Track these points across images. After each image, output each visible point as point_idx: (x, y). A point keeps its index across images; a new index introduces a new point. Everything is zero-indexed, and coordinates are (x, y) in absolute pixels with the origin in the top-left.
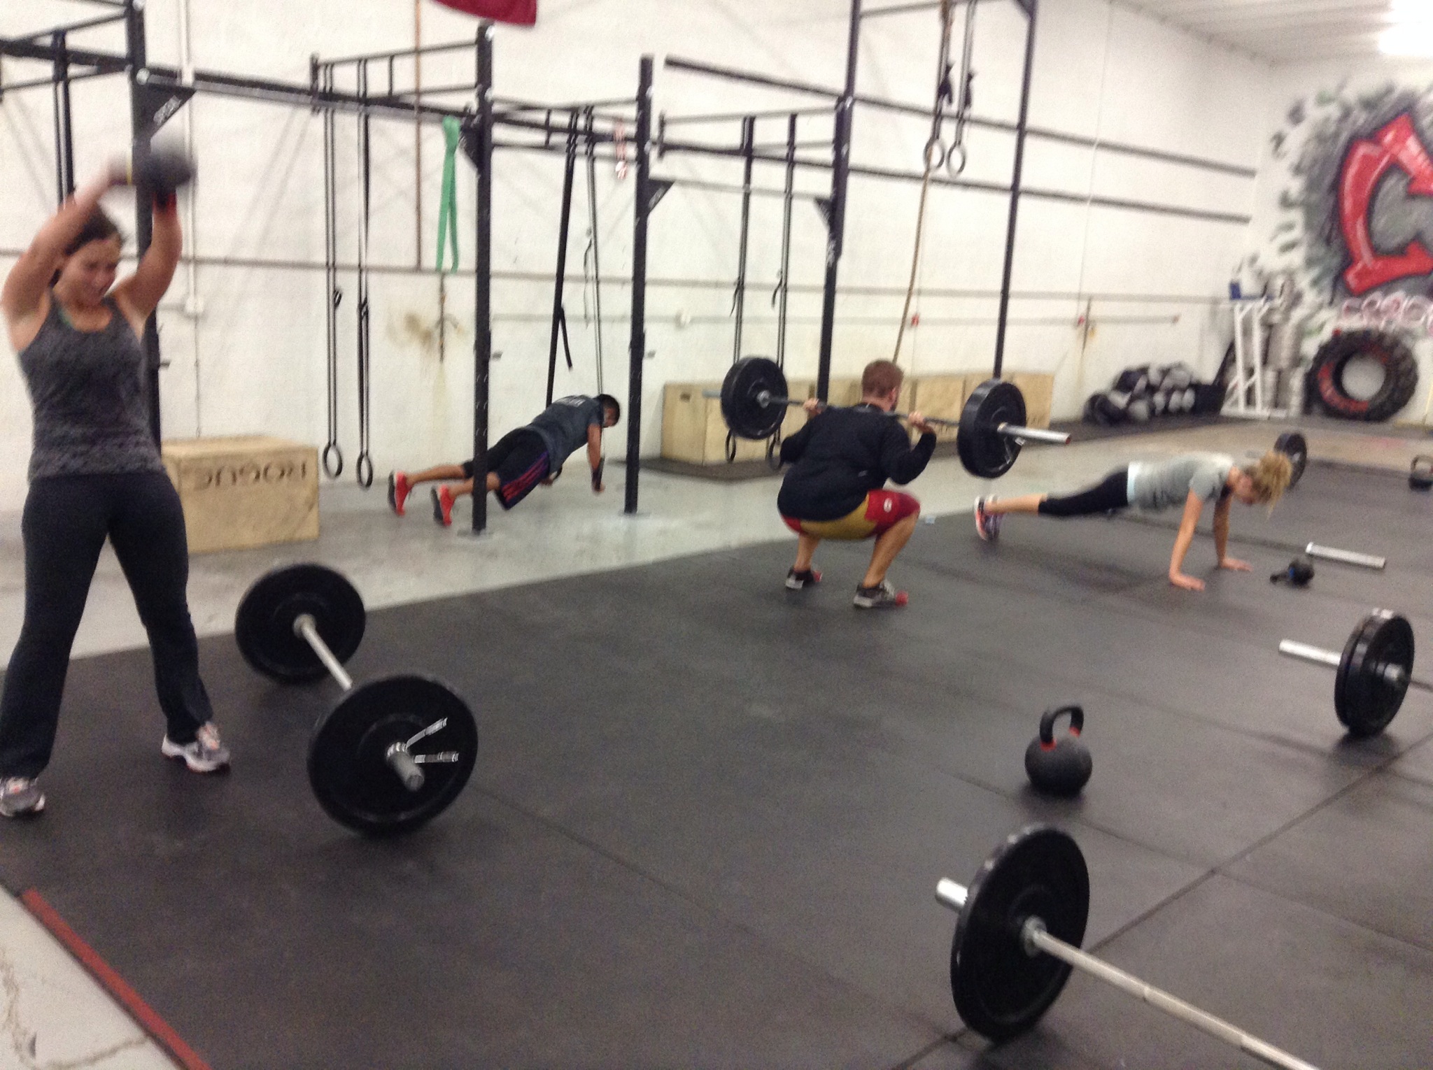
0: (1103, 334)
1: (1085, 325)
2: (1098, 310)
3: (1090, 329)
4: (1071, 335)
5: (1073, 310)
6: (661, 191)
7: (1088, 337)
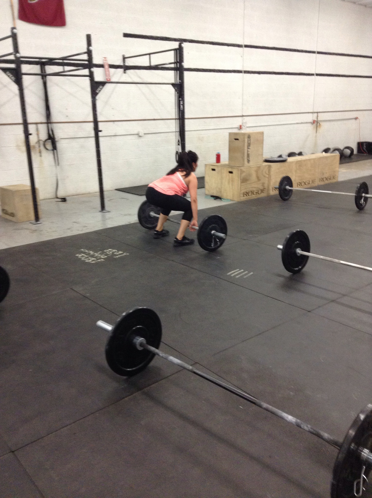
0: (325, 126)
1: (316, 123)
2: (322, 117)
3: (318, 124)
4: (310, 128)
5: (311, 118)
6: (101, 87)
7: (318, 128)
